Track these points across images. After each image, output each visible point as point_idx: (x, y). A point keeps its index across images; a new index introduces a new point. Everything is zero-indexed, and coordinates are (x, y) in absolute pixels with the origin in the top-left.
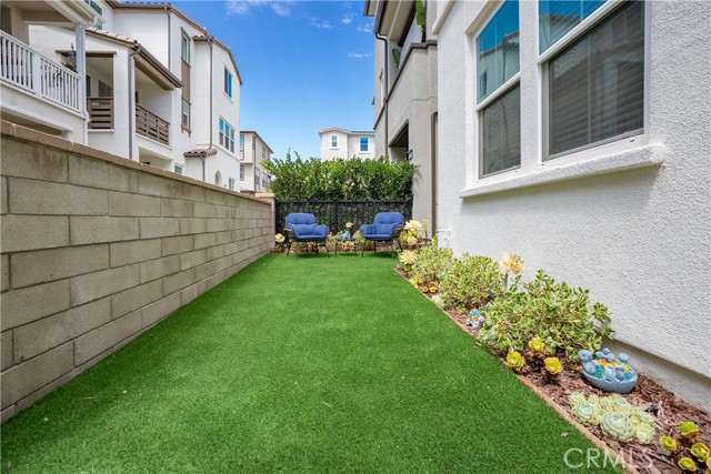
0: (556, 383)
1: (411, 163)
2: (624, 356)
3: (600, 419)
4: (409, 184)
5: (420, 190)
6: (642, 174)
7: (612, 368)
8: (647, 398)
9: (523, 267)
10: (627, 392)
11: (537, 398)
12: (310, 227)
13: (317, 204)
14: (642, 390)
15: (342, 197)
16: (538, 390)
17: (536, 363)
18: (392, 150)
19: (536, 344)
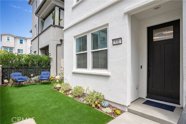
0: (99, 108)
1: (50, 57)
2: (107, 102)
3: (106, 111)
4: (50, 63)
5: (53, 64)
6: (108, 77)
7: (106, 104)
8: (110, 107)
9: (89, 89)
10: (107, 107)
11: (98, 111)
12: (20, 77)
13: (19, 68)
14: (109, 106)
15: (28, 66)
16: (98, 110)
17: (96, 106)
18: (41, 50)
19: (96, 103)
